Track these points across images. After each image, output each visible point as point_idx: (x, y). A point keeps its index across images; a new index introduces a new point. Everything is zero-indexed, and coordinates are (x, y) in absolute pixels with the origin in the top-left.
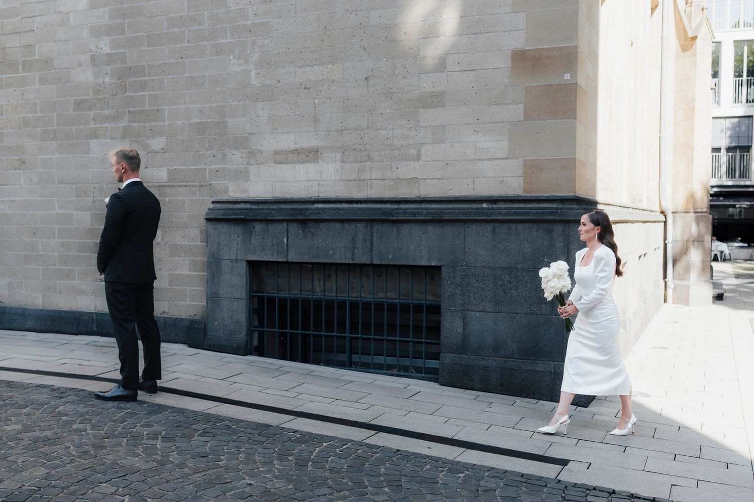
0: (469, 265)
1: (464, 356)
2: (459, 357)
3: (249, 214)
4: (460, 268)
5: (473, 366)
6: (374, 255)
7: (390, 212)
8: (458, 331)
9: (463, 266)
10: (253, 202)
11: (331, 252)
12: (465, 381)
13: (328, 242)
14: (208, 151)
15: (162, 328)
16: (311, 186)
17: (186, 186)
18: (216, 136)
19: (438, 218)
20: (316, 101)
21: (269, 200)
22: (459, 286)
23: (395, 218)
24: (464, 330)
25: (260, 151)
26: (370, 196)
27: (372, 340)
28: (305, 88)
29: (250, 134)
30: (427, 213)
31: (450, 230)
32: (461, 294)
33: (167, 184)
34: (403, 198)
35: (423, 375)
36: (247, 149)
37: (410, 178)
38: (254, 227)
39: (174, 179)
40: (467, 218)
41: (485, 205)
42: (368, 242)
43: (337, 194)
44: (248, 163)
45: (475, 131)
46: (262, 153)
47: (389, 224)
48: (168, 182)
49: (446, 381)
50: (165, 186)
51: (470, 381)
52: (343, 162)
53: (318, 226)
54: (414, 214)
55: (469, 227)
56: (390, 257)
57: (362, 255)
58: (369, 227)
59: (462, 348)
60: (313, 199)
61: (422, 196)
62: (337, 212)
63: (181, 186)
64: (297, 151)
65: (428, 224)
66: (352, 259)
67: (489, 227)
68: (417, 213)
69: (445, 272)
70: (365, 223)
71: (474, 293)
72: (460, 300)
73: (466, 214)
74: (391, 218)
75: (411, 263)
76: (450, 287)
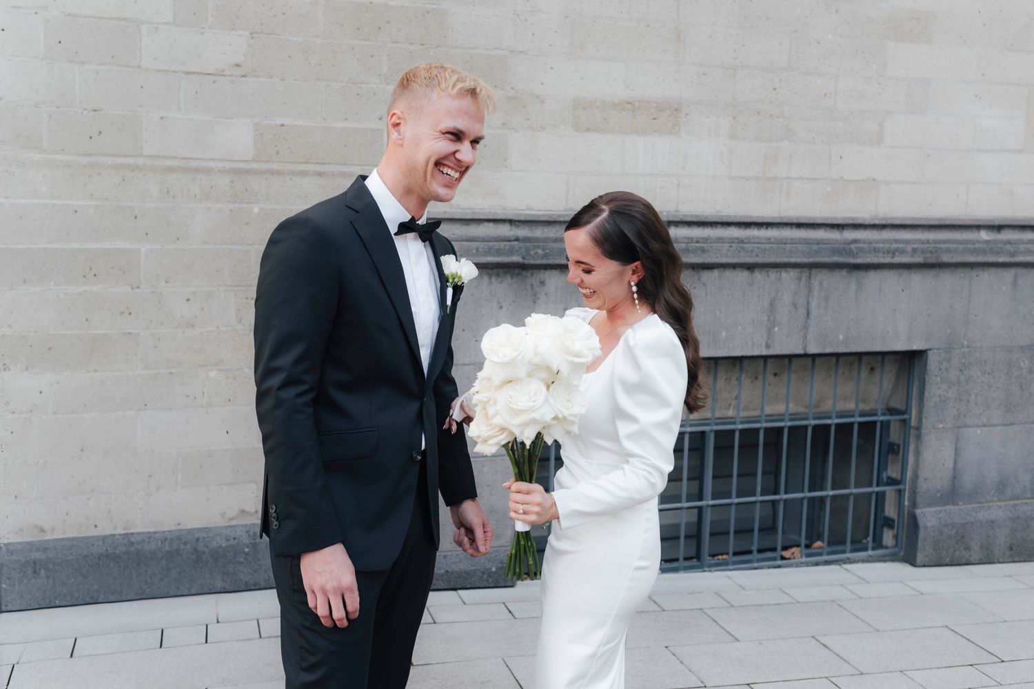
0: (973, 345)
1: (952, 507)
2: (945, 510)
3: (532, 253)
4: (958, 351)
5: (972, 523)
6: (810, 336)
7: (844, 249)
8: (946, 465)
9: (963, 347)
10: (520, 221)
11: (724, 334)
12: (957, 553)
13: (718, 312)
14: (388, 84)
15: (247, 554)
16: (660, 188)
17: (320, 174)
18: (412, 48)
19: (933, 261)
21: (560, 216)
22: (954, 385)
23: (859, 261)
24: (955, 462)
25: (538, 97)
26: (784, 214)
27: (758, 505)
29: (512, 52)
30: (914, 250)
31: (948, 280)
32: (956, 399)
33: (255, 166)
34: (849, 218)
35: (870, 552)
36: (502, 89)
37: (864, 181)
38: (542, 283)
39: (277, 153)
40: (980, 259)
41: (984, 235)
42: (802, 311)
43: (718, 208)
44: (503, 124)
45: (976, 96)
46: (542, 102)
47: (844, 272)
48: (254, 160)
49: (927, 559)
50: (248, 172)
51: (965, 550)
52: (733, 137)
53: (699, 279)
54: (893, 253)
55: (977, 276)
56: (841, 337)
57: (788, 336)
58: (804, 280)
59: (952, 494)
61: (881, 215)
62: (742, 248)
63: (303, 174)
64: (631, 106)
65: (913, 271)
66: (768, 346)
67: (1009, 274)
68: (897, 250)
69: (933, 360)
70: (797, 270)
71: (976, 395)
72: (955, 410)
73: (976, 251)
74: (852, 260)
75: (878, 348)
76: (939, 388)
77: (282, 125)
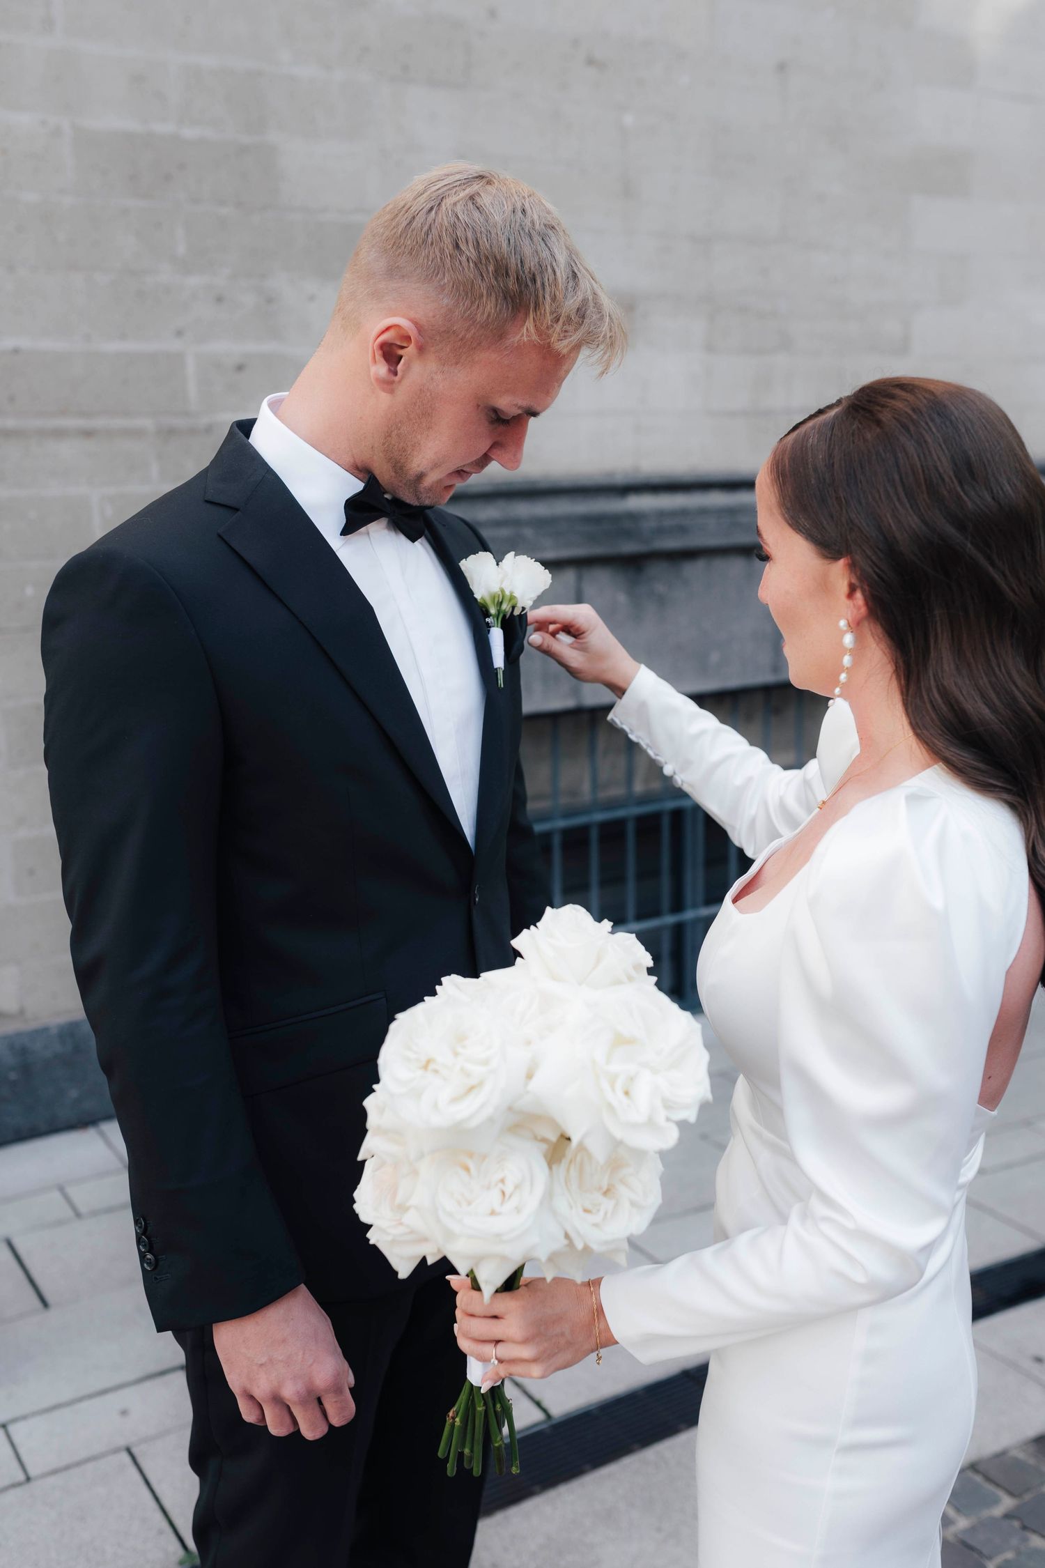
11: (715, 656)
13: (706, 623)
14: (188, 274)
16: (611, 435)
18: (223, 211)
20: (629, 119)
28: (591, 62)
39: (11, 399)
43: (694, 462)
53: (679, 574)
60: (619, 479)
77: (16, 351)
